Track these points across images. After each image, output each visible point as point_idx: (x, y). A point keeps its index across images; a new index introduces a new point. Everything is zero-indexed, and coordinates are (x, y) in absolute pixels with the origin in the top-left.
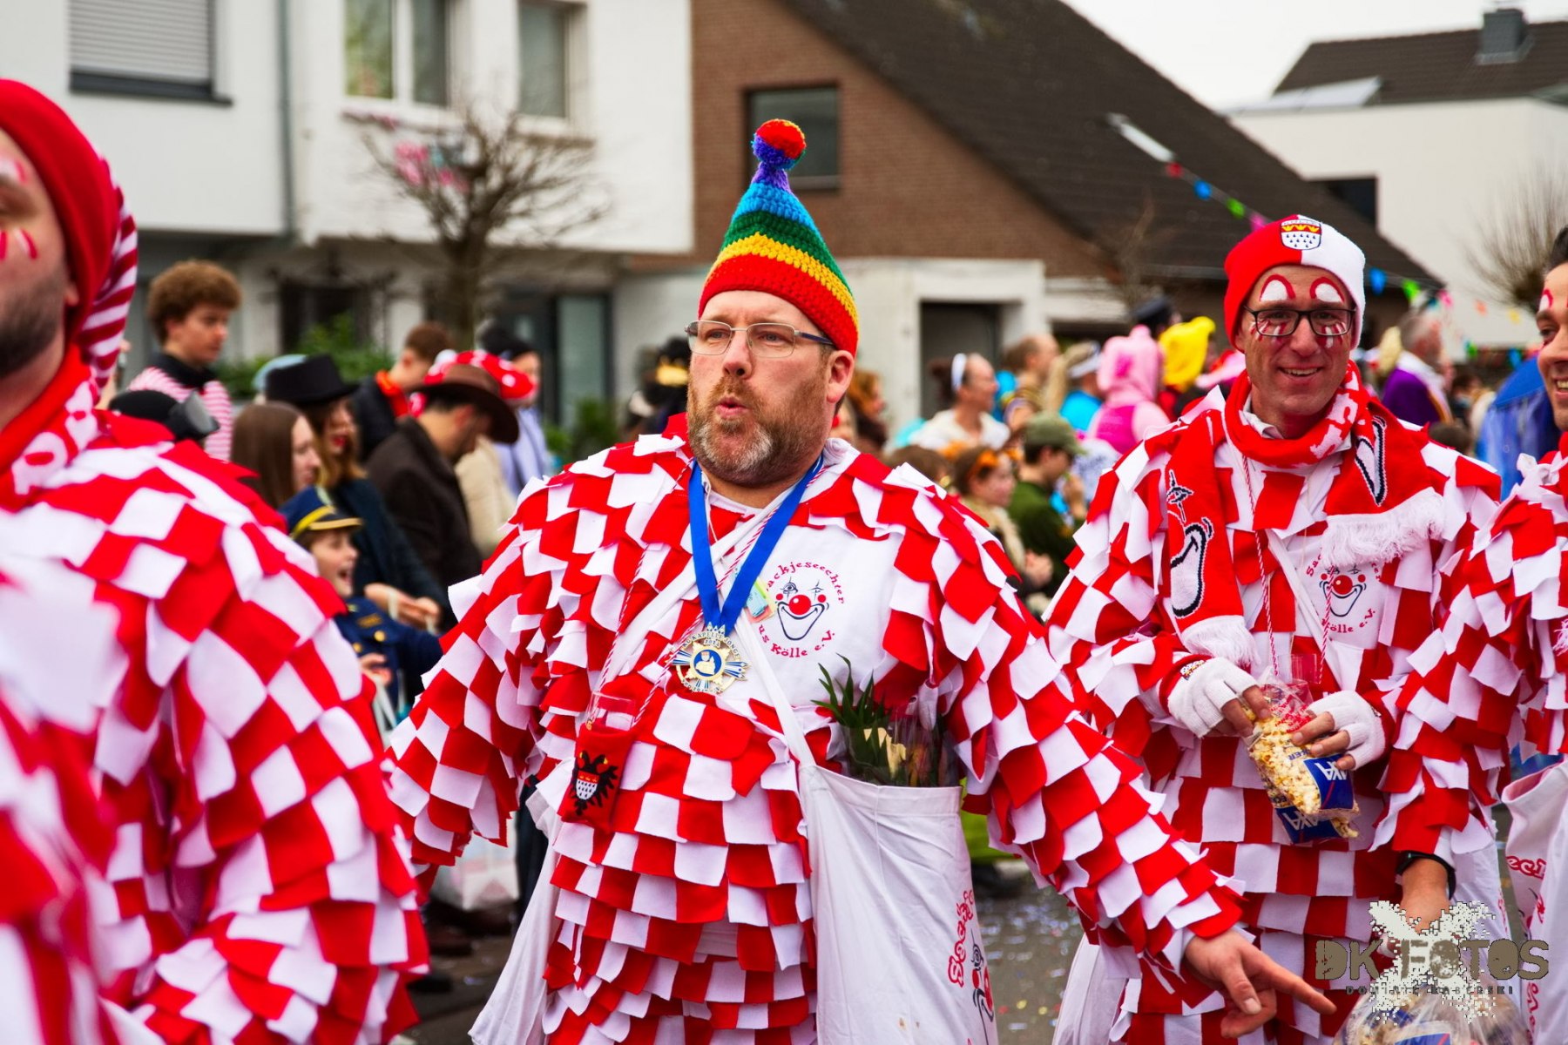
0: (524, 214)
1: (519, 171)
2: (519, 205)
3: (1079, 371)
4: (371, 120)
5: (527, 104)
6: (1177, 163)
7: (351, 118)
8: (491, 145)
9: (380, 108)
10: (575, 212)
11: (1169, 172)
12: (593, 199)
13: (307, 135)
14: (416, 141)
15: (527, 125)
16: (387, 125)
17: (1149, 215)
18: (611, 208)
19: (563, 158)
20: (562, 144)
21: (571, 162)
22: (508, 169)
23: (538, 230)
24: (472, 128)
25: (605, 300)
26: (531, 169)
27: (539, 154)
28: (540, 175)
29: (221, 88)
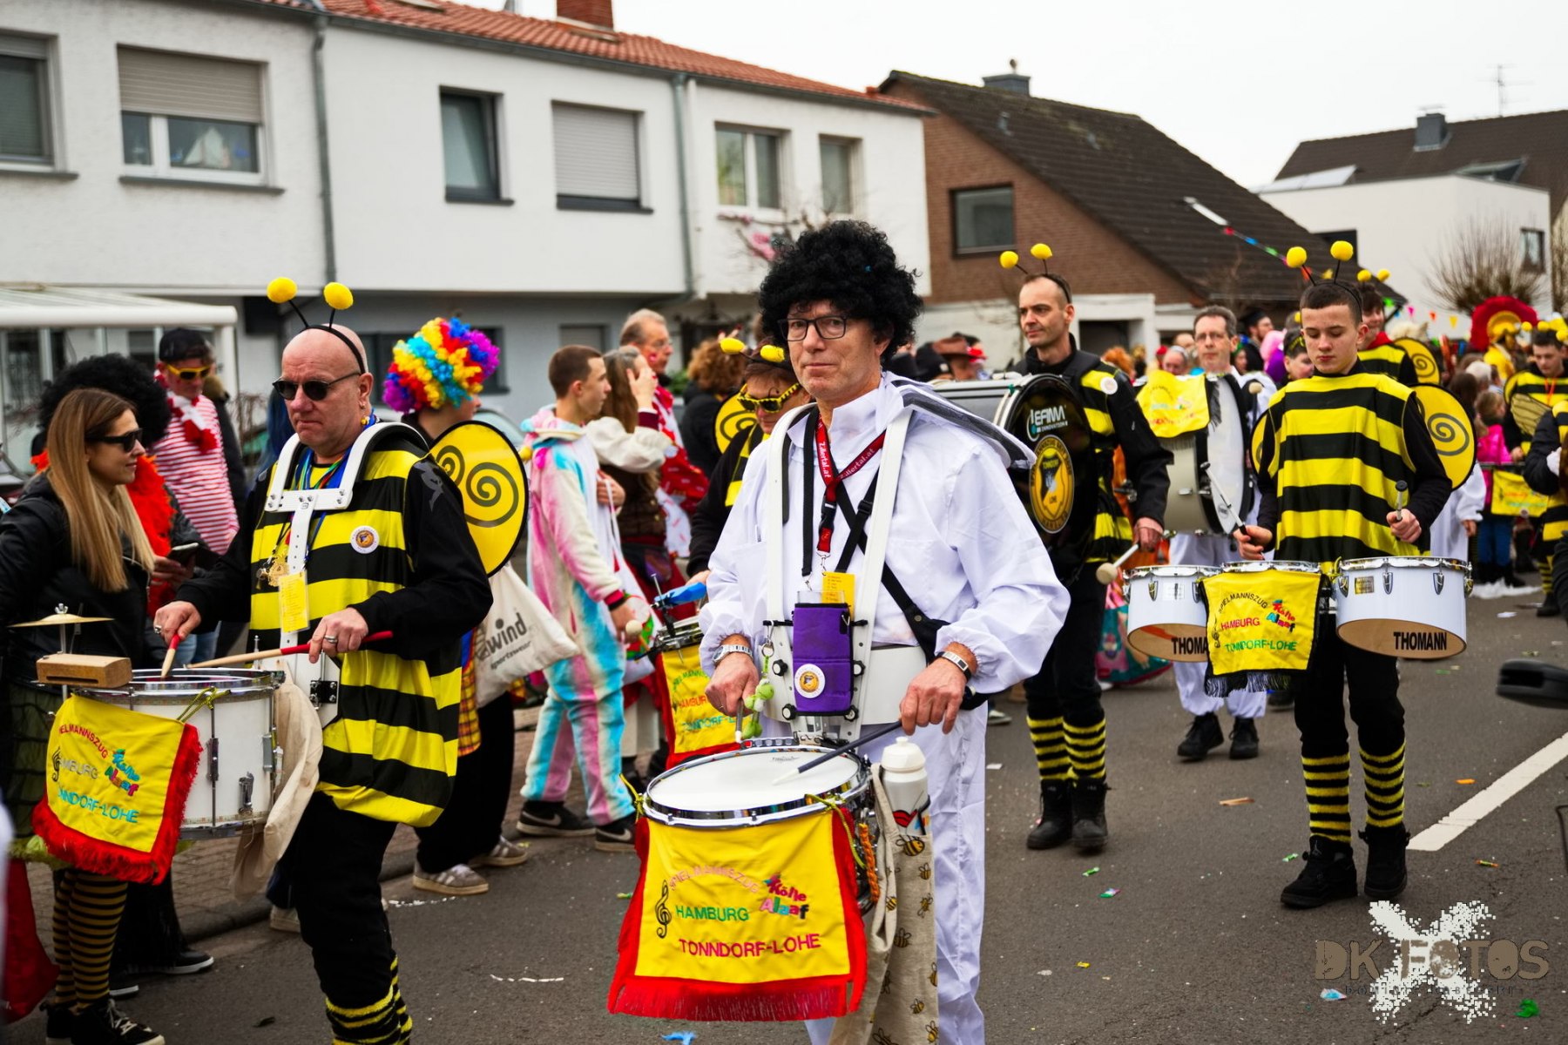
4: (735, 219)
6: (1229, 227)
7: (724, 218)
9: (741, 211)
11: (1226, 232)
13: (699, 230)
14: (766, 231)
16: (745, 221)
29: (645, 203)
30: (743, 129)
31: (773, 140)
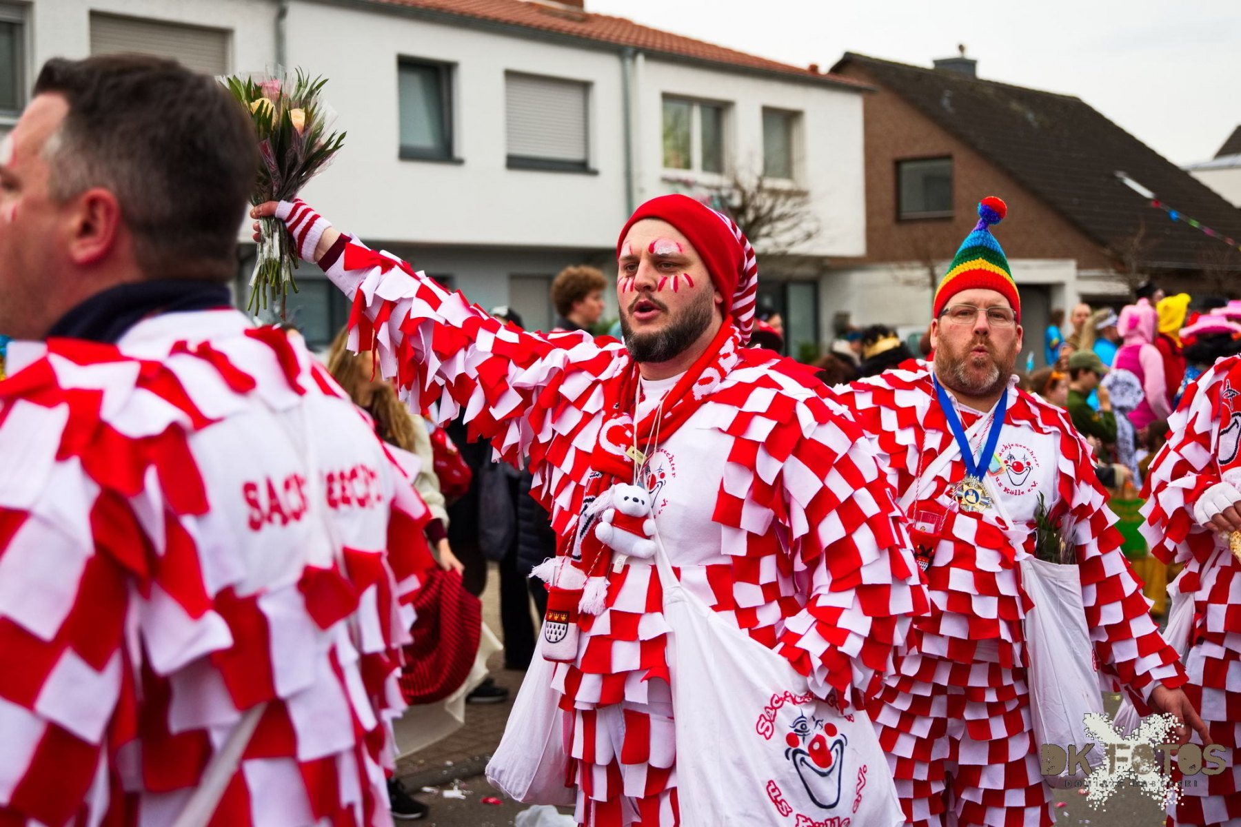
0: (768, 235)
1: (764, 211)
2: (764, 230)
3: (1101, 326)
4: (680, 181)
5: (768, 170)
6: (1157, 200)
7: (668, 181)
8: (749, 194)
9: (683, 174)
10: (798, 233)
11: (1153, 204)
12: (808, 226)
13: (641, 191)
14: (704, 193)
15: (769, 183)
16: (688, 184)
17: (1142, 232)
18: (818, 230)
19: (790, 203)
20: (789, 194)
21: (795, 205)
22: (757, 209)
23: (776, 244)
24: (737, 186)
25: (814, 285)
26: (772, 209)
27: (775, 201)
28: (776, 213)
29: (592, 165)
30: (689, 100)
31: (718, 110)
